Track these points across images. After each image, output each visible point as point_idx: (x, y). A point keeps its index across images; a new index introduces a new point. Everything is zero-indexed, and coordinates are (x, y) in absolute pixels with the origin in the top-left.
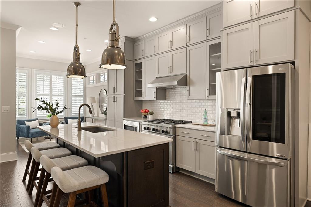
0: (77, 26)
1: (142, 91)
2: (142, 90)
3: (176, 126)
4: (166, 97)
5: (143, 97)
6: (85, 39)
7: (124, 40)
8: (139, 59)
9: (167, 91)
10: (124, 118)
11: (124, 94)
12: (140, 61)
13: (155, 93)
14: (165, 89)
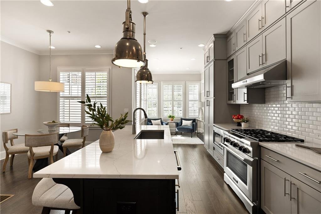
0: (145, 34)
1: (233, 94)
2: (233, 92)
3: (261, 143)
4: (266, 100)
5: (234, 100)
6: (181, 48)
7: (214, 38)
8: (231, 56)
9: (267, 90)
10: (214, 123)
11: (214, 97)
12: (232, 58)
13: (246, 95)
14: (264, 89)
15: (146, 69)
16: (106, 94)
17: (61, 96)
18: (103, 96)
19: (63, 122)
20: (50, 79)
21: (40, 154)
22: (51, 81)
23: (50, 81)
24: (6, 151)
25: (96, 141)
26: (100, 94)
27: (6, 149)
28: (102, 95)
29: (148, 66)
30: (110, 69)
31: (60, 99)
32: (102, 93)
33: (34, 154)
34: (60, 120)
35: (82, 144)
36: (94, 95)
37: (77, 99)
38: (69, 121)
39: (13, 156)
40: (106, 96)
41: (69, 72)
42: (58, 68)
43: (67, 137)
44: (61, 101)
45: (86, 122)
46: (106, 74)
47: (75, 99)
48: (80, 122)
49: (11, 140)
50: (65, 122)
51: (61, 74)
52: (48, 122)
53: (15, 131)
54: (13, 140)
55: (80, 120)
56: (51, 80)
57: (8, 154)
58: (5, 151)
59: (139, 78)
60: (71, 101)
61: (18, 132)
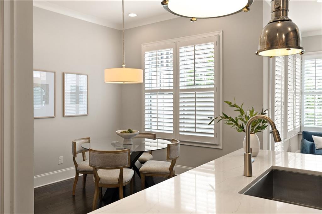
15: (284, 20)
16: (212, 84)
17: (146, 89)
18: (205, 87)
19: (150, 130)
20: (124, 64)
21: (106, 181)
22: (126, 67)
23: (122, 67)
24: (76, 167)
25: (197, 168)
26: (201, 85)
27: (76, 165)
28: (204, 85)
29: (289, 13)
30: (219, 36)
31: (146, 94)
32: (203, 83)
33: (99, 179)
34: (146, 127)
35: (169, 171)
36: (193, 85)
37: (168, 93)
38: (157, 129)
39: (85, 176)
40: (213, 86)
41: (156, 50)
42: (142, 46)
43: (152, 155)
44: (146, 97)
45: (181, 133)
46: (213, 46)
47: (165, 93)
48: (172, 132)
49: (83, 153)
50: (153, 131)
51: (146, 55)
52: (122, 131)
53: (87, 140)
54: (86, 152)
55: (172, 129)
56: (124, 66)
57: (78, 172)
58: (74, 168)
59: (266, 43)
60: (159, 96)
61: (91, 142)
